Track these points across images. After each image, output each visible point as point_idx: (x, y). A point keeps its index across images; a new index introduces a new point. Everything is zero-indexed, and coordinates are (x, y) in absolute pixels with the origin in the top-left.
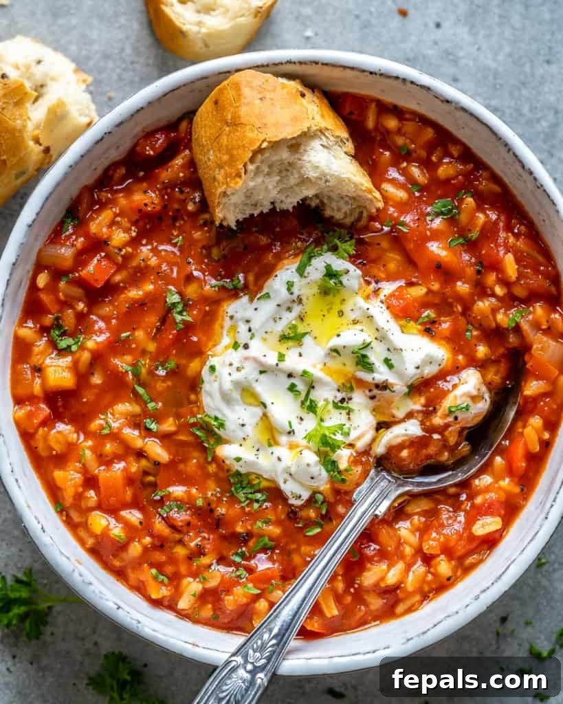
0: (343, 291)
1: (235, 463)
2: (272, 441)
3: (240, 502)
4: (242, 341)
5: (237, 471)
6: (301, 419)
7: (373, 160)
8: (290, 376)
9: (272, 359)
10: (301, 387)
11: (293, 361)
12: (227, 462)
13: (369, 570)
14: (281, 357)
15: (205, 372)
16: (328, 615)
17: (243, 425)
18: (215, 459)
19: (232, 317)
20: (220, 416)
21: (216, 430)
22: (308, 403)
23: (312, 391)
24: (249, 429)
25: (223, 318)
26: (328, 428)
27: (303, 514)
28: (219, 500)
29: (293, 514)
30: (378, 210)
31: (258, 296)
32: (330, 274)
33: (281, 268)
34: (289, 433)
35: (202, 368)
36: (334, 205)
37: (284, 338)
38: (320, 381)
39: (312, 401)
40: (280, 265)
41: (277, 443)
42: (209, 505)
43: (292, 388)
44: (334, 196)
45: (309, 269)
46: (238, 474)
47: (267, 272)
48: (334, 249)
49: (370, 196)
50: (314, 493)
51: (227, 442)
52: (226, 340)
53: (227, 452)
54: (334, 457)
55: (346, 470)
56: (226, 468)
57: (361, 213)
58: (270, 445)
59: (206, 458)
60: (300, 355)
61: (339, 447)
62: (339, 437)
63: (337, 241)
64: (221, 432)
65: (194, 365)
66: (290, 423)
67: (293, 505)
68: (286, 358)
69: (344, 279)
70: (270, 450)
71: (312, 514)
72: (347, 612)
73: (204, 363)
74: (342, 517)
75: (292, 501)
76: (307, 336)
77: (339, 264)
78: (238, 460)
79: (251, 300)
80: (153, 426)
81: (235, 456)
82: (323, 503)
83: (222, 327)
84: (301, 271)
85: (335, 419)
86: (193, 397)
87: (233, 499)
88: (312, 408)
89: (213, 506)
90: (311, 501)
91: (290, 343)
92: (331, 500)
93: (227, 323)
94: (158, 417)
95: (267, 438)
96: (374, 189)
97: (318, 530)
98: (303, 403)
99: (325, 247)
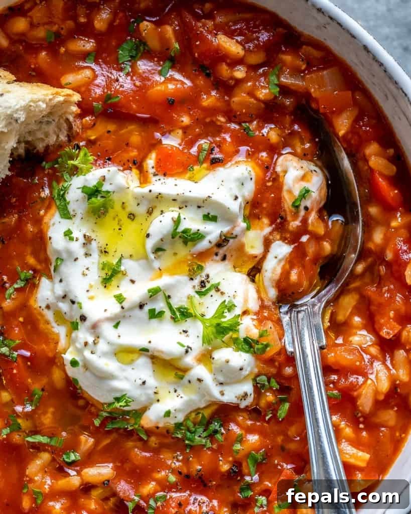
0: (115, 197)
1: (167, 419)
2: (180, 373)
3: (204, 446)
4: (77, 318)
5: (175, 424)
6: (185, 332)
7: (34, 70)
8: (141, 306)
9: (115, 308)
10: (160, 305)
11: (134, 293)
12: (161, 425)
13: (359, 396)
14: (120, 299)
15: (71, 372)
16: (362, 464)
17: (144, 383)
18: (149, 432)
19: (48, 307)
20: (118, 395)
21: (126, 408)
22: (178, 314)
23: (172, 301)
24: (152, 382)
25: (42, 316)
26: (214, 317)
27: (263, 403)
28: (186, 461)
29: (255, 412)
30: (79, 104)
31: (52, 269)
32: (92, 193)
33: (48, 227)
34: (187, 352)
35: (64, 371)
36: (40, 135)
37: (106, 281)
38: (171, 287)
39: (179, 309)
40: (44, 227)
41: (186, 370)
42: (180, 473)
43: (155, 315)
44: (34, 127)
45: (71, 208)
46: (178, 426)
47: (40, 241)
48: (75, 171)
49: (61, 99)
50: (254, 380)
51: (145, 409)
52: (61, 331)
53: (153, 416)
54: (242, 335)
55: (261, 336)
56: (165, 431)
57: (67, 120)
58: (182, 378)
59: (141, 439)
60: (133, 282)
61: (238, 324)
62: (229, 317)
63: (71, 162)
64: (133, 407)
65: (57, 375)
66: (179, 343)
67: (247, 406)
68: (125, 295)
69: (106, 187)
70: (187, 378)
71: (270, 397)
72: (373, 447)
73: (62, 367)
74: (295, 376)
75: (243, 405)
76: (123, 261)
77: (92, 177)
78: (168, 414)
79: (50, 277)
80: (73, 457)
81: (163, 414)
82: (269, 381)
83: (48, 323)
84: (66, 215)
85: (210, 306)
86: (81, 402)
87: (196, 450)
88: (184, 314)
89: (185, 471)
90: (258, 390)
91: (114, 282)
92: (273, 371)
93: (49, 315)
94: (73, 446)
95: (173, 374)
96: (59, 90)
97: (287, 406)
98: (174, 319)
99: (66, 176)
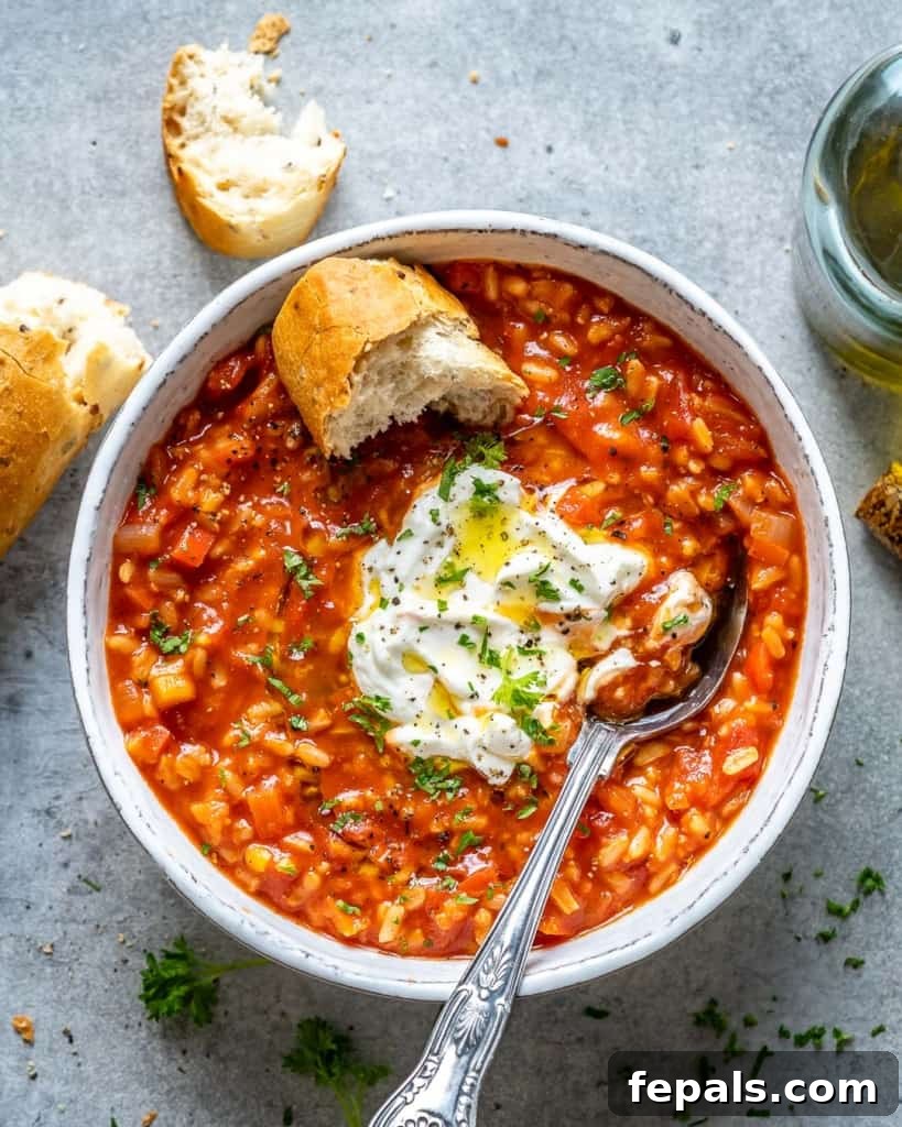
0: (502, 508)
1: (412, 748)
2: (452, 712)
3: (428, 795)
4: (389, 596)
5: (418, 758)
6: (483, 677)
7: (505, 338)
8: (458, 626)
9: (431, 611)
10: (475, 637)
11: (458, 609)
12: (403, 749)
13: (607, 845)
14: (443, 606)
15: (352, 644)
16: (567, 911)
17: (413, 700)
18: (388, 749)
19: (370, 569)
20: (380, 694)
21: (382, 713)
22: (487, 655)
23: (489, 640)
24: (421, 704)
25: (360, 573)
26: (519, 681)
27: (511, 793)
28: (403, 799)
29: (499, 796)
30: (524, 399)
31: (398, 536)
32: (482, 490)
33: (420, 495)
34: (472, 697)
35: (347, 640)
36: (468, 404)
37: (441, 581)
38: (495, 624)
39: (491, 652)
40: (417, 491)
41: (459, 713)
42: (391, 807)
43: (464, 641)
44: (466, 394)
45: (453, 490)
46: (419, 761)
47: (402, 505)
48: (480, 458)
49: (510, 385)
50: (519, 765)
51: (397, 725)
52: (370, 599)
53: (399, 737)
54: (534, 715)
55: (552, 728)
56: (402, 757)
57: (503, 409)
58: (451, 717)
59: (376, 751)
60: (465, 598)
61: (537, 702)
62: (534, 689)
63: (481, 448)
64: (387, 714)
65: (336, 640)
66: (470, 684)
67: (495, 786)
68: (449, 606)
69: (500, 493)
70: (454, 722)
71: (521, 791)
72: (590, 904)
73: (349, 633)
74: (559, 787)
75: (493, 781)
76: (469, 573)
77: (490, 476)
78: (416, 743)
79: (390, 543)
80: (302, 725)
81: (410, 740)
82: (531, 775)
83: (361, 584)
84: (444, 495)
85: (524, 667)
86: (343, 678)
87: (420, 794)
88: (494, 660)
89: (397, 807)
90: (517, 775)
91: (450, 586)
92: (541, 768)
93: (367, 577)
94: (305, 712)
95: (446, 708)
96: (514, 375)
97: (533, 810)
98: (481, 657)
99: (468, 458)
